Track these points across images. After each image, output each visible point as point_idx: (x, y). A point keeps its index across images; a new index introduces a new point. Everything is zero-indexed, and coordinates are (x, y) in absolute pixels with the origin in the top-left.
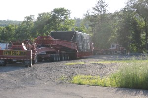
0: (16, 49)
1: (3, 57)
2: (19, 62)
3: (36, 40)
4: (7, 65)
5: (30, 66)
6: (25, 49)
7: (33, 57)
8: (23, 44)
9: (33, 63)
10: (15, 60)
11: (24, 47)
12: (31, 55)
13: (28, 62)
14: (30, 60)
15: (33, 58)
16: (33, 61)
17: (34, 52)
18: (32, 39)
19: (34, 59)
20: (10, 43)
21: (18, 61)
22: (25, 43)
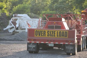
0: (52, 28)
1: (35, 40)
2: (57, 48)
3: (84, 13)
4: (40, 51)
5: (74, 54)
6: (67, 28)
7: (79, 39)
8: (63, 20)
9: (79, 50)
10: (51, 45)
11: (65, 24)
12: (76, 38)
13: (71, 48)
14: (74, 46)
15: (78, 42)
16: (79, 47)
17: (80, 32)
18: (77, 12)
19: (81, 44)
20: (44, 19)
21: (55, 45)
22: (66, 19)
